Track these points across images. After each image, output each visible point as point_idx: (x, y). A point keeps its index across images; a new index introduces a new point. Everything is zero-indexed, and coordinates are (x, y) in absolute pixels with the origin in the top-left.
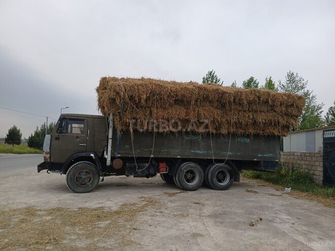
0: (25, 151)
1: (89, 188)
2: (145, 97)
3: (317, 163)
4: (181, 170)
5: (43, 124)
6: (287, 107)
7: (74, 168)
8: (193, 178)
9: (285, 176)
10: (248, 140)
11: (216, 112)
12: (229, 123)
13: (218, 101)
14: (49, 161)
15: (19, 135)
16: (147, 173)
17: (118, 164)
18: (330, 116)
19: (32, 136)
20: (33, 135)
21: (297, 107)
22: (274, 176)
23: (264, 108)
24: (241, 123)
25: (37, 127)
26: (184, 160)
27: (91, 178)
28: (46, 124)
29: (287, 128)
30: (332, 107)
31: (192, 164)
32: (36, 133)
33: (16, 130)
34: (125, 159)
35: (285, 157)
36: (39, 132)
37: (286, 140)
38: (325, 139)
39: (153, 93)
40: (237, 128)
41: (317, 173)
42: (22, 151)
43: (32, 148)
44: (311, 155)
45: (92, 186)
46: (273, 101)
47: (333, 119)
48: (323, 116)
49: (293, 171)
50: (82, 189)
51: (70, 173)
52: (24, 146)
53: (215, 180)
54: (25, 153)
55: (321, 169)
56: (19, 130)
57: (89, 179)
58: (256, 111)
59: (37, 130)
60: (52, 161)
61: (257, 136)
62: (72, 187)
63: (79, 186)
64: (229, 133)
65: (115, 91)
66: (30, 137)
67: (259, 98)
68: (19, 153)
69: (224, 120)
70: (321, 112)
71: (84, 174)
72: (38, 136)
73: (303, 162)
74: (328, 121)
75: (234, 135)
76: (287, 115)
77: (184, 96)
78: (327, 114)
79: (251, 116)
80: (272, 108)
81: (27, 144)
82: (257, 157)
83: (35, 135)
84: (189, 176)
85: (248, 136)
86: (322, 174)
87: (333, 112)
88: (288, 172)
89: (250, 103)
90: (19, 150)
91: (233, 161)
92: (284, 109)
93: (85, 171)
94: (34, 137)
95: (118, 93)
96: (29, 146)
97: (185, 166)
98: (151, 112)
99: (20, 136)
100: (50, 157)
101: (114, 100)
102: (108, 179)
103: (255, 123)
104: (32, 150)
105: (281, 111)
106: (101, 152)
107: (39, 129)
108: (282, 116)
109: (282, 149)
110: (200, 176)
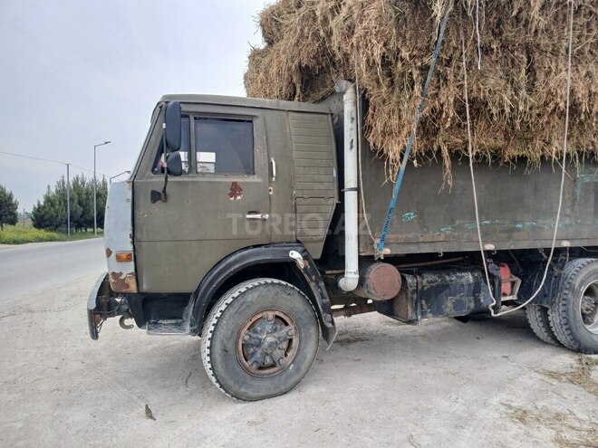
0: (29, 236)
1: (289, 377)
4: (572, 289)
5: (59, 179)
7: (232, 311)
14: (133, 288)
15: (12, 205)
16: (472, 305)
17: (387, 282)
19: (39, 204)
20: (42, 204)
25: (49, 187)
27: (291, 341)
28: (66, 179)
32: (48, 200)
33: (5, 195)
36: (54, 196)
42: (22, 236)
43: (42, 230)
45: (298, 369)
50: (264, 386)
51: (222, 332)
52: (25, 227)
54: (28, 242)
56: (11, 194)
57: (285, 345)
59: (49, 192)
60: (145, 288)
62: (231, 383)
63: (253, 376)
66: (35, 208)
68: (16, 242)
71: (269, 327)
72: (53, 205)
81: (30, 223)
83: (45, 203)
84: (587, 304)
90: (14, 236)
93: (271, 315)
94: (44, 207)
96: (35, 226)
97: (582, 274)
99: (15, 206)
100: (137, 274)
104: (42, 233)
106: (319, 241)
107: (53, 190)
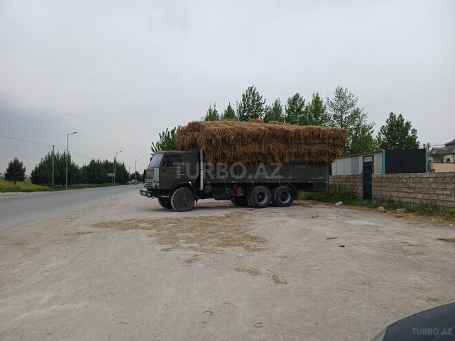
1: (188, 208)
2: (233, 138)
3: (358, 184)
4: (254, 192)
6: (334, 139)
7: (177, 193)
8: (263, 199)
9: (333, 195)
10: (304, 167)
11: (282, 146)
12: (290, 153)
13: (282, 137)
15: (22, 170)
17: (209, 189)
18: (382, 136)
21: (342, 139)
22: (324, 195)
23: (317, 141)
24: (299, 154)
26: (256, 184)
27: (189, 201)
29: (334, 156)
30: (383, 126)
31: (262, 187)
33: (18, 164)
34: (214, 185)
35: (333, 180)
37: (333, 165)
38: (364, 163)
39: (238, 134)
40: (296, 157)
41: (358, 191)
44: (354, 177)
45: (190, 207)
46: (323, 135)
47: (385, 139)
48: (374, 136)
49: (340, 190)
50: (184, 209)
53: (279, 199)
55: (361, 188)
57: (187, 202)
58: (310, 144)
60: (161, 188)
61: (311, 163)
62: (177, 207)
63: (181, 206)
64: (290, 162)
65: (212, 134)
67: (313, 133)
69: (287, 152)
70: (372, 132)
71: (184, 197)
73: (347, 184)
74: (379, 142)
75: (295, 163)
76: (334, 145)
77: (259, 135)
78: (379, 133)
79: (307, 148)
80: (323, 141)
82: (311, 180)
84: (260, 197)
85: (304, 163)
86: (362, 192)
87: (385, 131)
88: (335, 192)
89: (306, 138)
91: (292, 183)
92: (331, 141)
93: (185, 195)
95: (214, 136)
96: (33, 183)
97: (257, 189)
98: (234, 148)
100: (160, 185)
101: (211, 141)
102: (201, 202)
103: (310, 153)
104: (36, 186)
105: (330, 143)
106: (195, 180)
108: (331, 147)
109: (330, 173)
110: (269, 196)
